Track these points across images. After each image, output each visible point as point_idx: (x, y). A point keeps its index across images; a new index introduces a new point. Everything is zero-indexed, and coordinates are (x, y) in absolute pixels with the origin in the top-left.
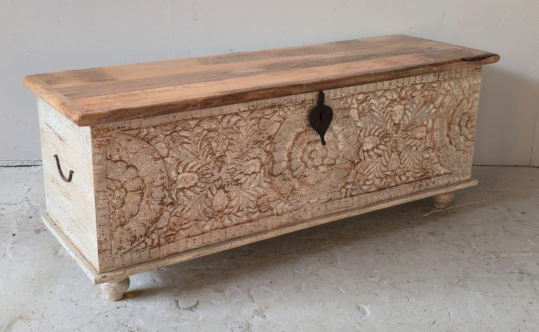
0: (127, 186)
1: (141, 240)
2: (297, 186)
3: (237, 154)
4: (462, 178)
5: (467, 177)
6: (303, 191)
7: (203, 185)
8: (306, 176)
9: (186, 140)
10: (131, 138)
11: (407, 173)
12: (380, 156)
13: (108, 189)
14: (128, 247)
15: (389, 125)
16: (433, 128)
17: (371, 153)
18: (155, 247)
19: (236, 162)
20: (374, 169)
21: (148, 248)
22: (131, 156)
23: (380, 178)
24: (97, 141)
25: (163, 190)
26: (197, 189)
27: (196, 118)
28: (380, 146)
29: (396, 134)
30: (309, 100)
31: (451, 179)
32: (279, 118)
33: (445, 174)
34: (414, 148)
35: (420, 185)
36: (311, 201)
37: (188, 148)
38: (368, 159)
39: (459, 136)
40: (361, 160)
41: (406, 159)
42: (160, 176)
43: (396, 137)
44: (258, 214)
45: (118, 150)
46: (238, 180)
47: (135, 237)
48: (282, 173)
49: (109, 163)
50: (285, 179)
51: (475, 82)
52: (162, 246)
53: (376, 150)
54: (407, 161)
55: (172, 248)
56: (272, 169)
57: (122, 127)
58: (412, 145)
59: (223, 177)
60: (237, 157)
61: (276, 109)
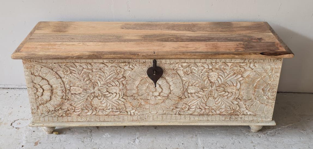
0: (43, 87)
1: (53, 112)
2: (143, 104)
3: (104, 82)
4: (264, 119)
5: (269, 120)
6: (147, 106)
7: (85, 94)
8: (148, 100)
9: (74, 72)
10: (42, 66)
11: (221, 110)
12: (199, 97)
13: (34, 87)
14: (47, 114)
15: (206, 82)
16: (240, 89)
17: (193, 95)
18: (61, 117)
19: (104, 86)
20: (195, 104)
21: (57, 116)
22: (44, 75)
23: (200, 108)
24: (26, 66)
25: (62, 93)
26: (81, 95)
27: (78, 62)
28: (200, 92)
29: (212, 87)
30: (148, 62)
31: (255, 118)
32: (129, 68)
33: (250, 115)
34: (226, 97)
35: (230, 117)
36: (152, 112)
37: (75, 76)
38: (191, 98)
39: (263, 96)
40: (186, 98)
41: (220, 102)
42: (60, 86)
43: (212, 89)
44: (119, 113)
45: (37, 71)
46: (105, 95)
47: (50, 110)
48: (132, 96)
49: (33, 76)
50: (135, 99)
51: (276, 67)
52: (64, 117)
53: (196, 94)
54: (220, 103)
55: (70, 119)
56: (126, 93)
57: (38, 61)
58: (224, 95)
59: (96, 92)
60: (103, 84)
61: (127, 64)
